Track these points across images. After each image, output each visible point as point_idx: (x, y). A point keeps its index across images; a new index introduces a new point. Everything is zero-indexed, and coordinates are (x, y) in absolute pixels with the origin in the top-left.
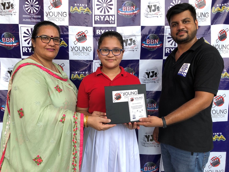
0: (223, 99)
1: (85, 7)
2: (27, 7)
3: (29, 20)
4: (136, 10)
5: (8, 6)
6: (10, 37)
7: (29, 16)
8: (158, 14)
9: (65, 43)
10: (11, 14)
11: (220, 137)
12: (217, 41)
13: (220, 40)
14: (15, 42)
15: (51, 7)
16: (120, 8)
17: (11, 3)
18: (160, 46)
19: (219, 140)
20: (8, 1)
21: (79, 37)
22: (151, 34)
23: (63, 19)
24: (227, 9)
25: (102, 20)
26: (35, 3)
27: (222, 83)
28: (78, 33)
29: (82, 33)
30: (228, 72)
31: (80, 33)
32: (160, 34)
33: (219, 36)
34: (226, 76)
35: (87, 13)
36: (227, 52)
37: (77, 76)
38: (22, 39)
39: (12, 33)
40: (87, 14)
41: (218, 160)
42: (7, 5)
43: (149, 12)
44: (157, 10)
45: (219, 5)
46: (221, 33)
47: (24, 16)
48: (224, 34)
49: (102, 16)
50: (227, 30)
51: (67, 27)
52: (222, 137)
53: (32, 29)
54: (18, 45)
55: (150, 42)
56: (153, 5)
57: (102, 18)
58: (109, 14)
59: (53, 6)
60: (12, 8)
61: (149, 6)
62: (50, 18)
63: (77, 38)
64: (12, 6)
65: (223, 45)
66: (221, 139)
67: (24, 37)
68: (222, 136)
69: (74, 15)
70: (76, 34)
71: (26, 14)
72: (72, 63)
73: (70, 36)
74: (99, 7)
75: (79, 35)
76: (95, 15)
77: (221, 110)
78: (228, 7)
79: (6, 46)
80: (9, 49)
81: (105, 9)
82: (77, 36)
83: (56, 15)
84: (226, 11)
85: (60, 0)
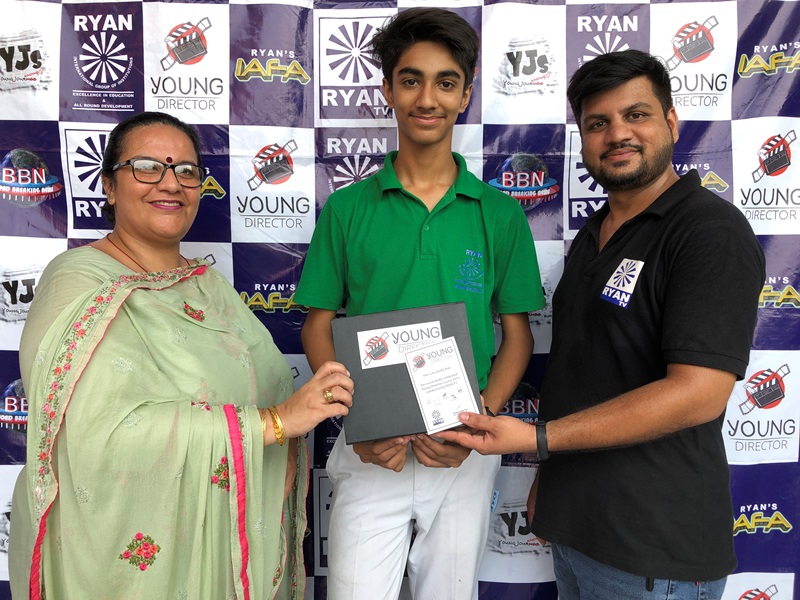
0: (779, 381)
1: (288, 61)
2: (88, 62)
3: (94, 107)
5: (21, 60)
6: (31, 165)
7: (94, 94)
8: (542, 84)
9: (217, 186)
10: (34, 88)
11: (771, 520)
12: (757, 177)
13: (766, 172)
14: (49, 182)
15: (170, 60)
17: (32, 50)
18: (550, 195)
19: (767, 529)
20: (22, 43)
21: (266, 164)
22: (518, 154)
23: (212, 103)
24: (788, 63)
25: (347, 103)
26: (114, 47)
27: (776, 325)
28: (263, 151)
29: (277, 149)
30: (796, 285)
31: (267, 151)
32: (550, 154)
33: (764, 158)
34: (788, 300)
35: (293, 81)
36: (793, 213)
37: (257, 300)
38: (71, 172)
39: (39, 153)
40: (295, 84)
42: (18, 57)
43: (512, 76)
44: (538, 68)
45: (761, 49)
46: (769, 147)
47: (77, 93)
48: (781, 149)
49: (347, 89)
50: (793, 138)
51: (223, 129)
52: (777, 519)
53: (102, 138)
54: (59, 193)
55: (515, 179)
56: (523, 50)
57: (347, 98)
58: (372, 82)
59: (176, 59)
60: (35, 67)
61: (510, 56)
62: (165, 99)
63: (259, 166)
64: (34, 60)
65: (778, 191)
66: (776, 525)
67: (78, 164)
68: (778, 514)
69: (248, 88)
70: (257, 153)
71: (85, 87)
72: (243, 252)
73: (236, 160)
74: (335, 58)
75: (265, 156)
76: (321, 88)
77: (773, 423)
78: (793, 58)
79: (13, 197)
80: (24, 206)
81: (356, 67)
82: (261, 160)
83: (185, 88)
84: (784, 69)
85: (201, 38)
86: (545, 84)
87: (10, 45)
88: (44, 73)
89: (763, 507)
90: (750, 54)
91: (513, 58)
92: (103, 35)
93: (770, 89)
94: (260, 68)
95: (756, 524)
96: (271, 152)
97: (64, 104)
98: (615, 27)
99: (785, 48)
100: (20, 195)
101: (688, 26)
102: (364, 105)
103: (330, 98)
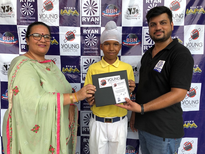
0: (195, 91)
1: (74, 10)
2: (23, 10)
3: (26, 21)
4: (118, 12)
5: (7, 9)
6: (10, 36)
7: (25, 18)
8: (137, 16)
9: (56, 41)
10: (10, 17)
11: (192, 125)
12: (190, 40)
13: (193, 38)
14: (15, 40)
15: (44, 10)
16: (104, 11)
17: (10, 7)
18: (139, 44)
19: (191, 127)
20: (7, 5)
21: (68, 36)
22: (130, 34)
23: (55, 21)
25: (88, 21)
26: (30, 6)
27: (194, 77)
28: (68, 33)
29: (71, 32)
30: (199, 67)
31: (69, 33)
32: (139, 34)
33: (192, 35)
34: (198, 71)
36: (199, 49)
37: (67, 69)
39: (12, 33)
40: (75, 16)
41: (190, 144)
42: (6, 9)
43: (129, 14)
44: (136, 12)
45: (192, 8)
46: (194, 32)
47: (21, 18)
48: (197, 33)
49: (88, 17)
50: (200, 30)
51: (58, 27)
52: (194, 125)
54: (17, 43)
55: (130, 40)
57: (88, 19)
58: (95, 16)
59: (46, 9)
60: (10, 11)
61: (129, 9)
62: (43, 20)
63: (67, 37)
64: (10, 10)
65: (196, 43)
66: (193, 126)
67: (22, 36)
68: (194, 123)
69: (64, 17)
70: (66, 33)
71: (23, 16)
72: (63, 58)
73: (61, 35)
74: (85, 9)
75: (68, 34)
76: (82, 17)
77: (193, 101)
78: (200, 10)
79: (6, 44)
80: (8, 46)
81: (91, 12)
82: (67, 35)
83: (48, 17)
84: (198, 13)
85: (52, 4)
86: (137, 17)
87: (4, 6)
88: (13, 13)
89: (190, 122)
90: (189, 9)
91: (130, 10)
92: (27, 3)
93: (194, 18)
94: (67, 12)
95: (188, 126)
96: (70, 33)
97: (18, 20)
98: (155, 2)
99: (198, 7)
100: (7, 43)
101: (174, 2)
102: (92, 21)
103: (84, 19)
